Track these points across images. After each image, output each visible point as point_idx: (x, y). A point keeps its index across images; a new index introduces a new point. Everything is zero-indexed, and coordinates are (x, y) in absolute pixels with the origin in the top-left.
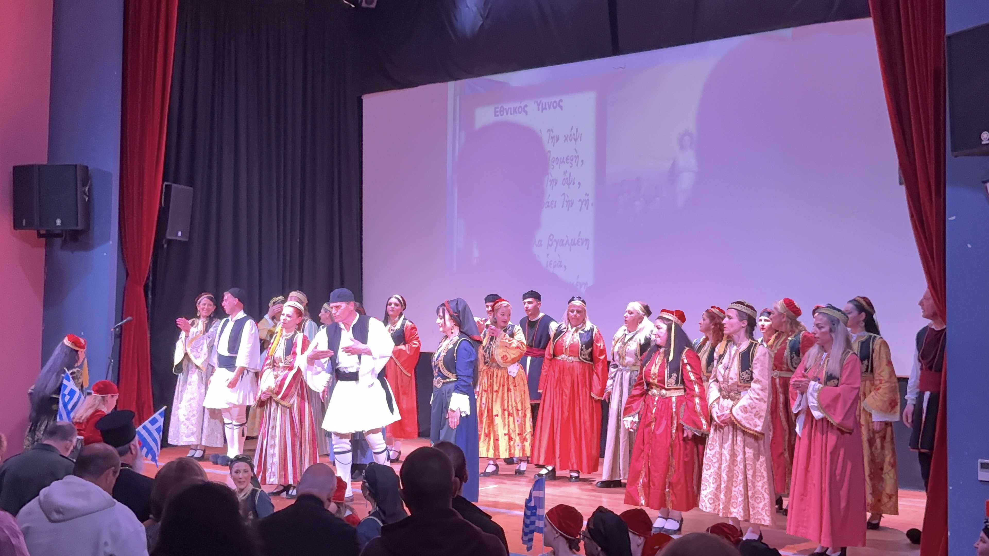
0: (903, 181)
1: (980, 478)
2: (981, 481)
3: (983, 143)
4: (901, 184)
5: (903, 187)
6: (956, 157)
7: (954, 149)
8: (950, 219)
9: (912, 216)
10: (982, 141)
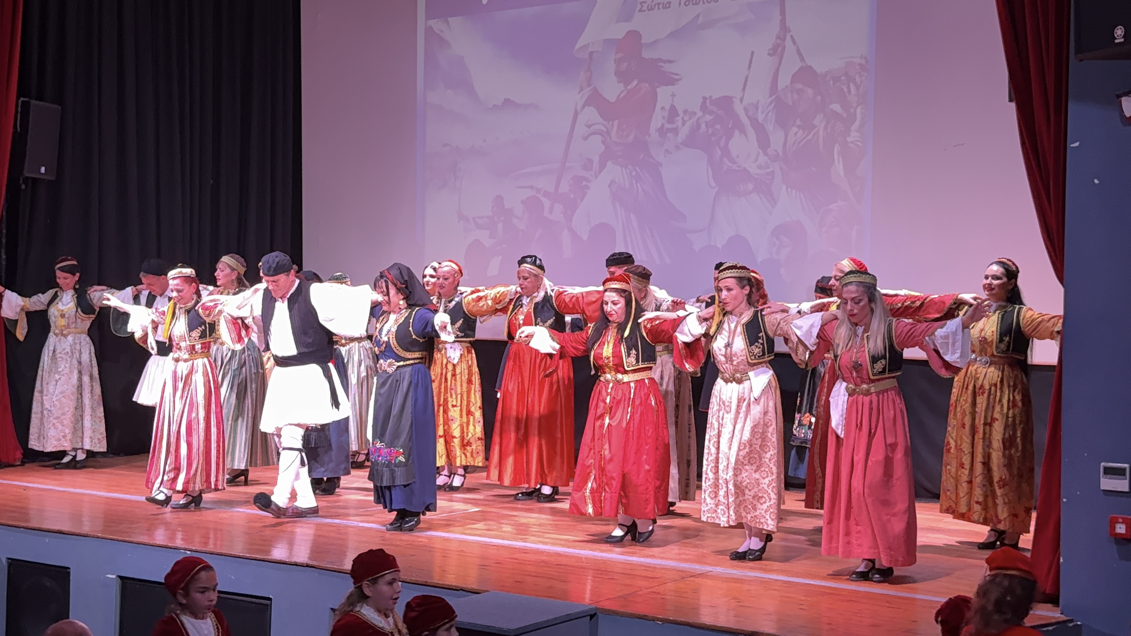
0: (1013, 96)
1: (1102, 488)
2: (1104, 491)
3: (1117, 41)
4: (1011, 100)
5: (1013, 105)
6: (1081, 60)
7: (1078, 51)
8: (1072, 145)
9: (1023, 144)
10: (1116, 39)
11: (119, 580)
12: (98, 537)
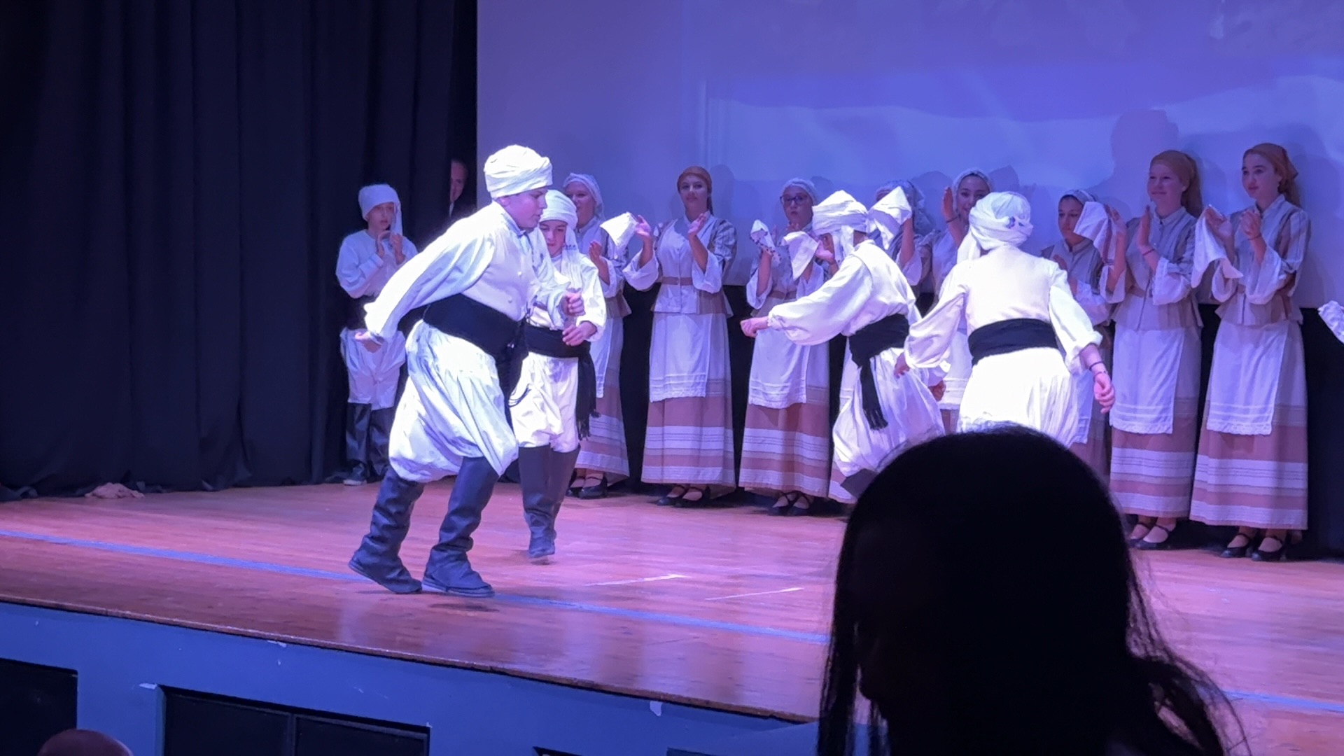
11: (162, 693)
12: (125, 617)
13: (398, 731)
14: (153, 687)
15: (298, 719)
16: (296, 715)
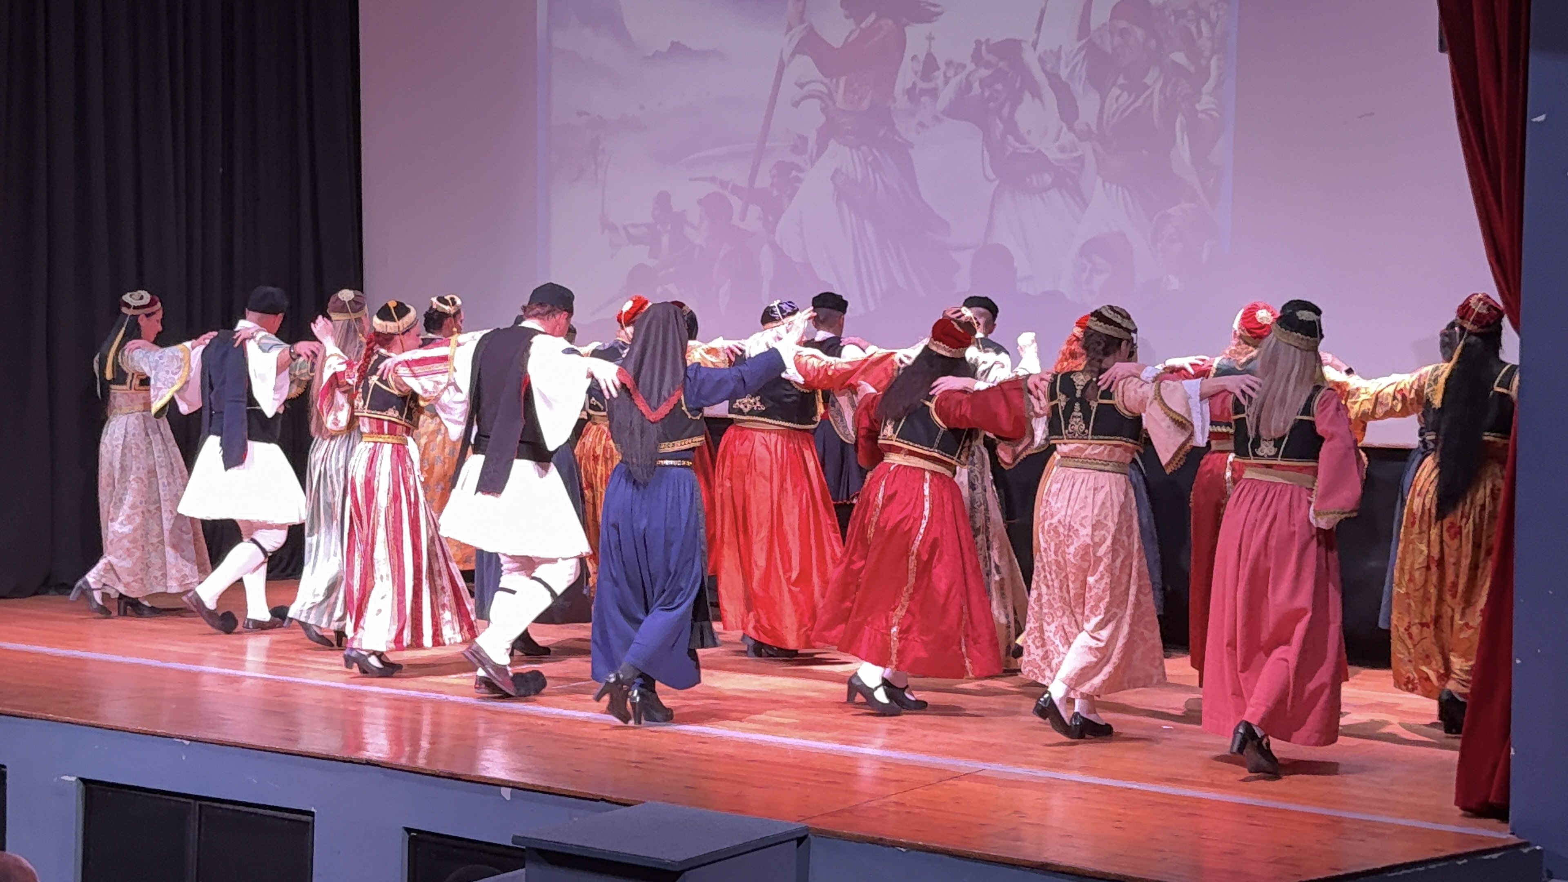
0: (1446, 43)
4: (1442, 50)
5: (1446, 57)
8: (1534, 120)
9: (1460, 117)
11: (82, 786)
12: (47, 719)
13: (286, 815)
14: (73, 779)
15: (200, 806)
16: (198, 803)
